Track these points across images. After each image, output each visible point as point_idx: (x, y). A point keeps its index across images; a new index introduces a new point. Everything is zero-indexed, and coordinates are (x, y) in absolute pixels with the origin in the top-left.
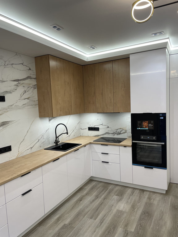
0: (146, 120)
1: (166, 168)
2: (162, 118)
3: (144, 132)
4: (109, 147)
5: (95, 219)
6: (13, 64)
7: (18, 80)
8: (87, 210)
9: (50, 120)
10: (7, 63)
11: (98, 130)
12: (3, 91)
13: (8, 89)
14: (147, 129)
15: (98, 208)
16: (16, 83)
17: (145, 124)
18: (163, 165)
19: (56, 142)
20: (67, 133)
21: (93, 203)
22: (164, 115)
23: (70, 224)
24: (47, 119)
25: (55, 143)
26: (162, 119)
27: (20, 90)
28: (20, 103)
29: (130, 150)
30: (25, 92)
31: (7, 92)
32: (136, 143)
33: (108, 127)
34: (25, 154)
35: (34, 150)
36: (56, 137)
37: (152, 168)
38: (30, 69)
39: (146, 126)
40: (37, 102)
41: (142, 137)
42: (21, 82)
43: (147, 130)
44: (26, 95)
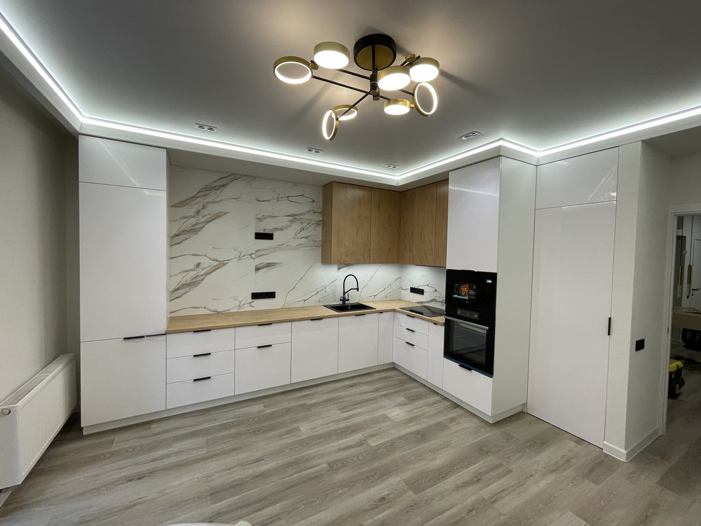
0: (467, 283)
1: (493, 375)
2: (490, 281)
3: (461, 304)
4: (416, 320)
5: (343, 413)
6: (288, 197)
7: (295, 215)
8: (346, 399)
9: (339, 269)
10: (280, 196)
11: (423, 294)
12: (271, 228)
13: (279, 226)
14: (467, 298)
15: (362, 402)
16: (290, 218)
17: (464, 289)
18: (487, 368)
19: (344, 300)
20: (358, 289)
21: (363, 395)
22: (493, 276)
23: (312, 405)
24: (336, 267)
25: (341, 300)
26: (489, 284)
27: (296, 227)
28: (294, 243)
29: (442, 329)
30: (303, 229)
31: (277, 229)
32: (450, 320)
33: (436, 291)
34: (294, 306)
35: (307, 304)
36: (344, 293)
37: (470, 370)
38: (313, 201)
39: (465, 292)
40: (320, 243)
41: (459, 312)
42: (299, 217)
43: (467, 300)
44: (304, 234)
